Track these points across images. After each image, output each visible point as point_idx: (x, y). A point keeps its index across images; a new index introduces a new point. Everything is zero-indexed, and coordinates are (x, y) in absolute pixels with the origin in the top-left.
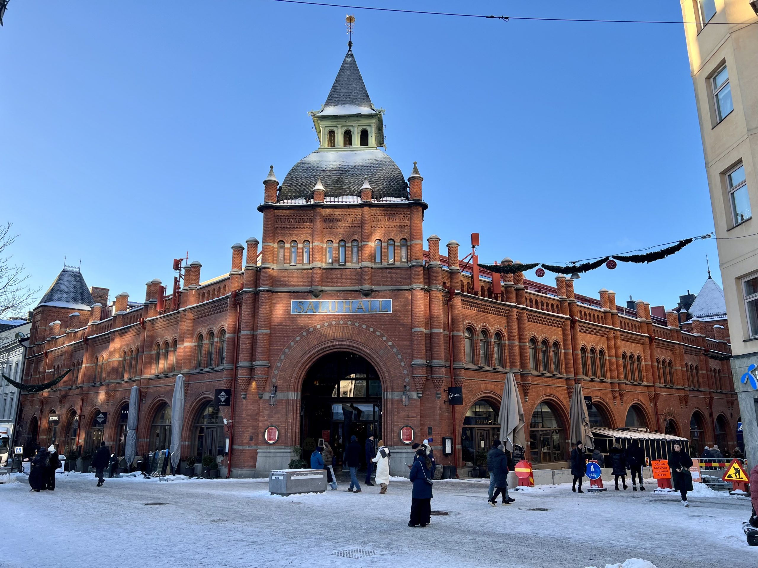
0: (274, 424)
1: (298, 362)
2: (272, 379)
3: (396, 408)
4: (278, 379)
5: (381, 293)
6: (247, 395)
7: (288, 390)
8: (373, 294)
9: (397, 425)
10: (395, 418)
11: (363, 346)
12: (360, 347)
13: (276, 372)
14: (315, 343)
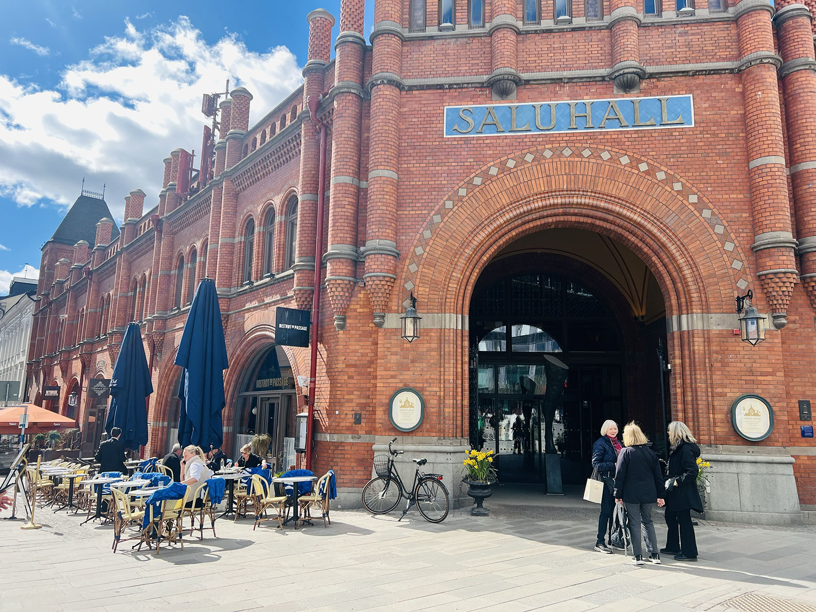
0: (411, 385)
1: (464, 244)
2: (406, 282)
3: (717, 352)
4: (417, 283)
5: (664, 83)
6: (348, 321)
7: (442, 309)
8: (644, 85)
9: (723, 395)
10: (717, 377)
11: (624, 207)
12: (617, 209)
13: (413, 268)
14: (505, 200)
